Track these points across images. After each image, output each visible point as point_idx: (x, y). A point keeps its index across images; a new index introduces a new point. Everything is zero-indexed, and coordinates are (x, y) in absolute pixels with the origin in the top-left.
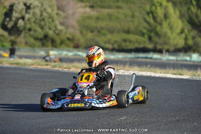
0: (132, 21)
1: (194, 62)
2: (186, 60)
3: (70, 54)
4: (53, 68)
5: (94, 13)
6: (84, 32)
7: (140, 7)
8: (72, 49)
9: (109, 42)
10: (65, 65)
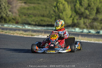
0: (46, 11)
1: (76, 32)
2: (73, 31)
3: (14, 27)
4: (6, 34)
5: (26, 6)
6: (21, 15)
7: (50, 4)
8: (14, 24)
9: (33, 21)
10: (11, 32)
